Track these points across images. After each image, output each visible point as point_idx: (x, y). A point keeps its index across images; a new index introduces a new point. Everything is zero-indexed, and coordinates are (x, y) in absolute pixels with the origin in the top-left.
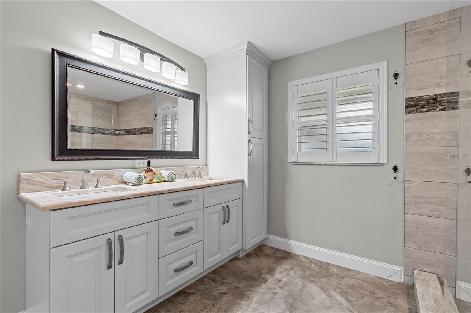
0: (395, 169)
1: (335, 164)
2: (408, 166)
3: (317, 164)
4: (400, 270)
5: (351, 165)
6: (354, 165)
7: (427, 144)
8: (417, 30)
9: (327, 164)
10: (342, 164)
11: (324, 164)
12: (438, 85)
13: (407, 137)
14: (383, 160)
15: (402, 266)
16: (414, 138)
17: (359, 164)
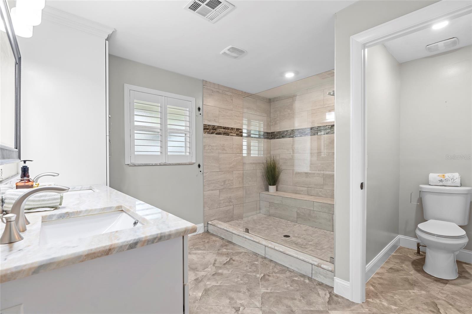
0: (199, 166)
1: (167, 164)
2: (205, 164)
3: (153, 164)
4: (202, 225)
5: (177, 164)
6: (179, 164)
7: (212, 151)
8: (208, 87)
9: (161, 164)
10: (172, 164)
11: (159, 164)
12: (215, 121)
13: (204, 147)
14: (194, 161)
15: (203, 223)
16: (207, 148)
17: (182, 164)
